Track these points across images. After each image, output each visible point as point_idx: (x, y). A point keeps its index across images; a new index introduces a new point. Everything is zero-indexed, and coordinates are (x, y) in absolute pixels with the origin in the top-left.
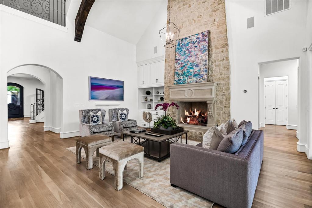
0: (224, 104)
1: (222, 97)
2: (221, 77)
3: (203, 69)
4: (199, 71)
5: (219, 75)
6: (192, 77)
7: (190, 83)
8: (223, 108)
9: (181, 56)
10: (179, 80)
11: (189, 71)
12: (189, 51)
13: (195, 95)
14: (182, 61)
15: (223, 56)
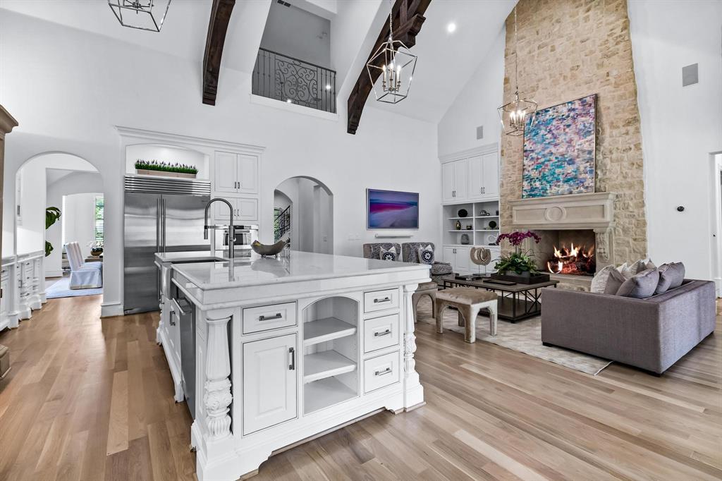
0: (632, 233)
1: (627, 220)
2: (623, 182)
3: (586, 167)
4: (575, 172)
5: (621, 177)
6: (561, 183)
7: (557, 194)
8: (631, 241)
9: (535, 143)
10: (532, 189)
11: (554, 173)
12: (553, 134)
13: (567, 216)
14: (538, 154)
15: (630, 141)
